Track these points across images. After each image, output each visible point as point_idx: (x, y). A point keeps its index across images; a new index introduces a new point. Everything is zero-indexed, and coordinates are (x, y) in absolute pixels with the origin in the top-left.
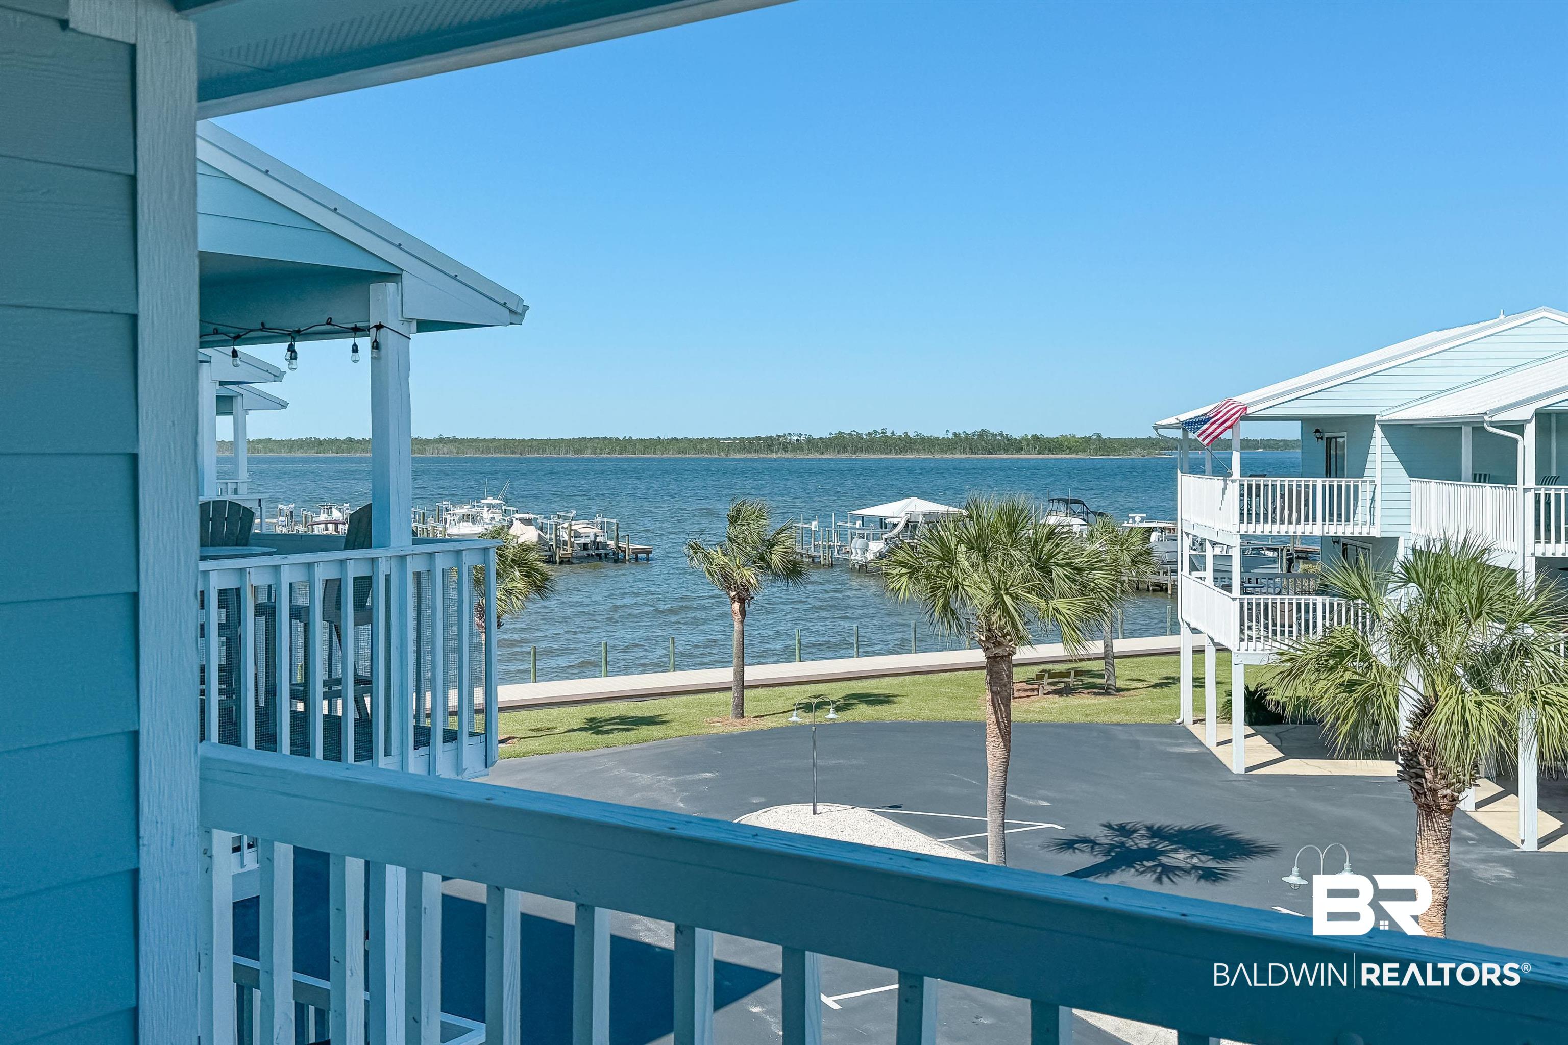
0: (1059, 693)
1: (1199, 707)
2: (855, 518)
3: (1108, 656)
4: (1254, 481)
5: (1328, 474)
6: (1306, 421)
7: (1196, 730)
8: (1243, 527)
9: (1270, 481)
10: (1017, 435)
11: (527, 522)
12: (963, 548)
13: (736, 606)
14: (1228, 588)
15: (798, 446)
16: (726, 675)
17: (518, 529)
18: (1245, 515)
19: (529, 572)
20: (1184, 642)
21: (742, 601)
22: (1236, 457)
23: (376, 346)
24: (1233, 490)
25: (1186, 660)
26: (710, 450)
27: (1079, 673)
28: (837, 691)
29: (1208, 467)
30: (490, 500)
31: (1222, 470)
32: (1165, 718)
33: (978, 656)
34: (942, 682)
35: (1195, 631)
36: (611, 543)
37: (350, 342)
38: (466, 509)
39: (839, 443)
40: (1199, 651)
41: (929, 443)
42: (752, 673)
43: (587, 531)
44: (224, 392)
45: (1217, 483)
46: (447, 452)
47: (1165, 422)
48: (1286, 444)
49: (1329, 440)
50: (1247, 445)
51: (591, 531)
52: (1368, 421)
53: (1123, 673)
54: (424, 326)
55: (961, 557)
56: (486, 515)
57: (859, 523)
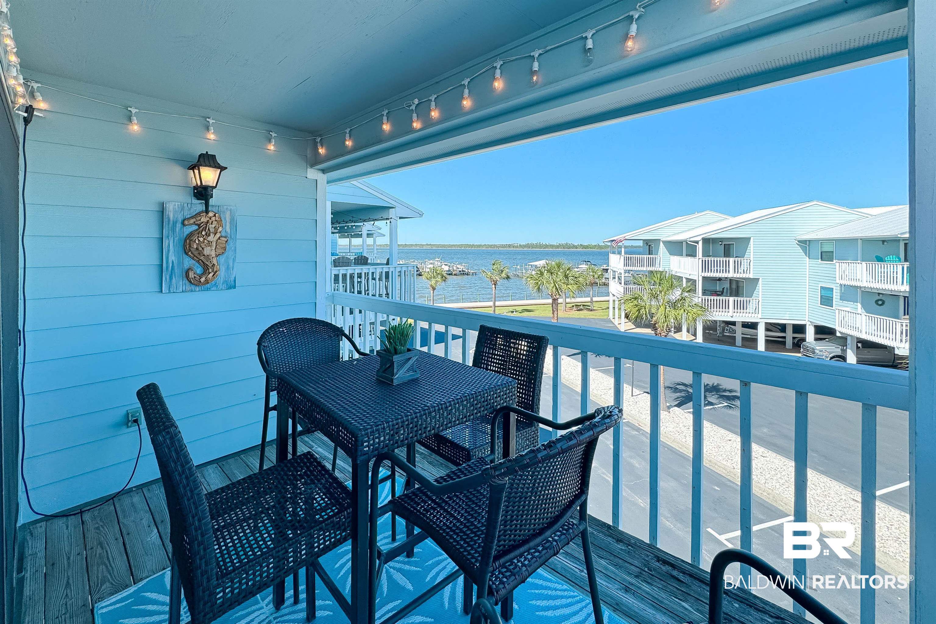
0: (578, 310)
1: (614, 315)
2: (529, 265)
3: (592, 302)
4: (628, 256)
5: (649, 254)
6: (644, 240)
7: (613, 320)
8: (625, 268)
9: (634, 256)
10: (576, 244)
11: (446, 265)
12: (546, 272)
13: (494, 286)
14: (621, 283)
15: (517, 247)
16: (491, 304)
17: (443, 266)
18: (626, 265)
19: (442, 276)
20: (611, 298)
21: (495, 285)
22: (623, 250)
23: (390, 222)
24: (622, 258)
25: (611, 303)
26: (494, 248)
27: (583, 305)
28: (520, 309)
29: (617, 252)
30: (437, 259)
31: (620, 253)
32: (605, 317)
33: (550, 301)
34: (547, 307)
35: (614, 295)
36: (467, 271)
37: (386, 221)
38: (431, 261)
39: (528, 246)
40: (614, 301)
41: (552, 246)
42: (497, 303)
43: (461, 267)
44: (369, 232)
45: (618, 256)
46: (429, 247)
47: (606, 240)
48: (639, 247)
49: (649, 245)
50: (626, 247)
51: (462, 267)
52: (659, 240)
53: (596, 306)
54: (400, 218)
55: (545, 274)
56: (436, 263)
57: (530, 267)
